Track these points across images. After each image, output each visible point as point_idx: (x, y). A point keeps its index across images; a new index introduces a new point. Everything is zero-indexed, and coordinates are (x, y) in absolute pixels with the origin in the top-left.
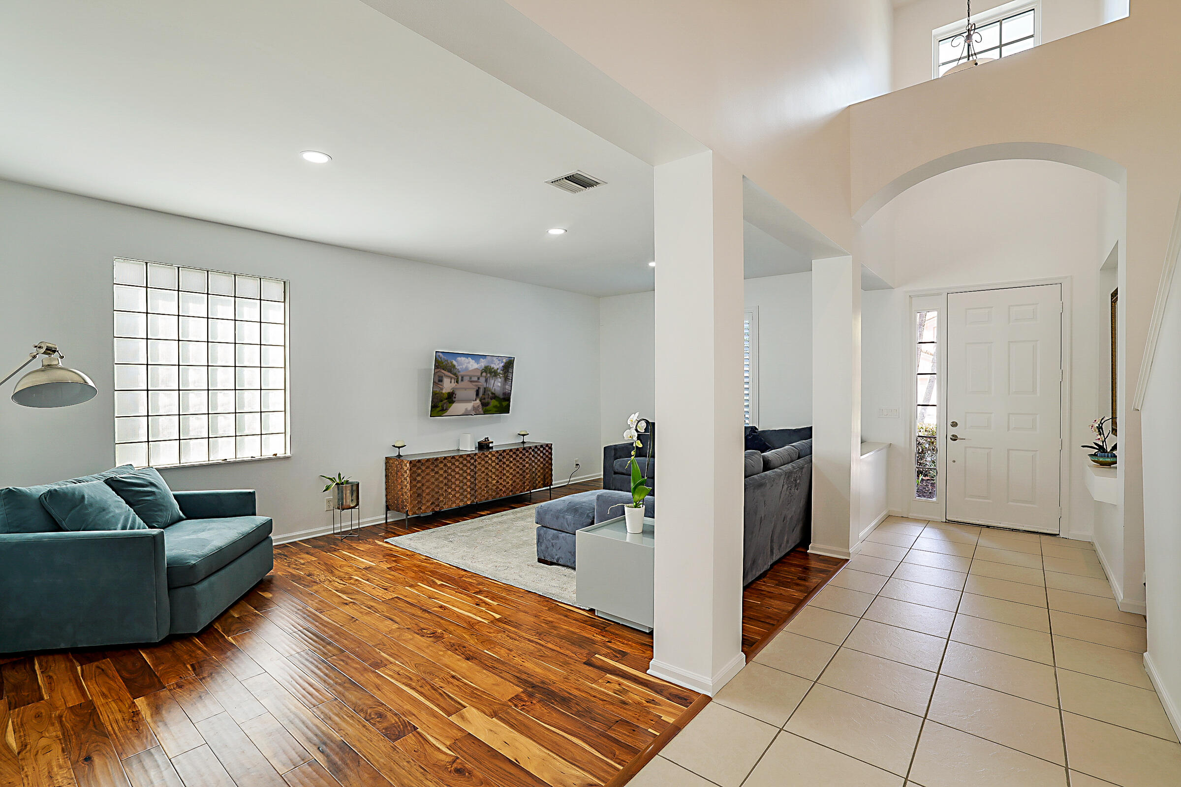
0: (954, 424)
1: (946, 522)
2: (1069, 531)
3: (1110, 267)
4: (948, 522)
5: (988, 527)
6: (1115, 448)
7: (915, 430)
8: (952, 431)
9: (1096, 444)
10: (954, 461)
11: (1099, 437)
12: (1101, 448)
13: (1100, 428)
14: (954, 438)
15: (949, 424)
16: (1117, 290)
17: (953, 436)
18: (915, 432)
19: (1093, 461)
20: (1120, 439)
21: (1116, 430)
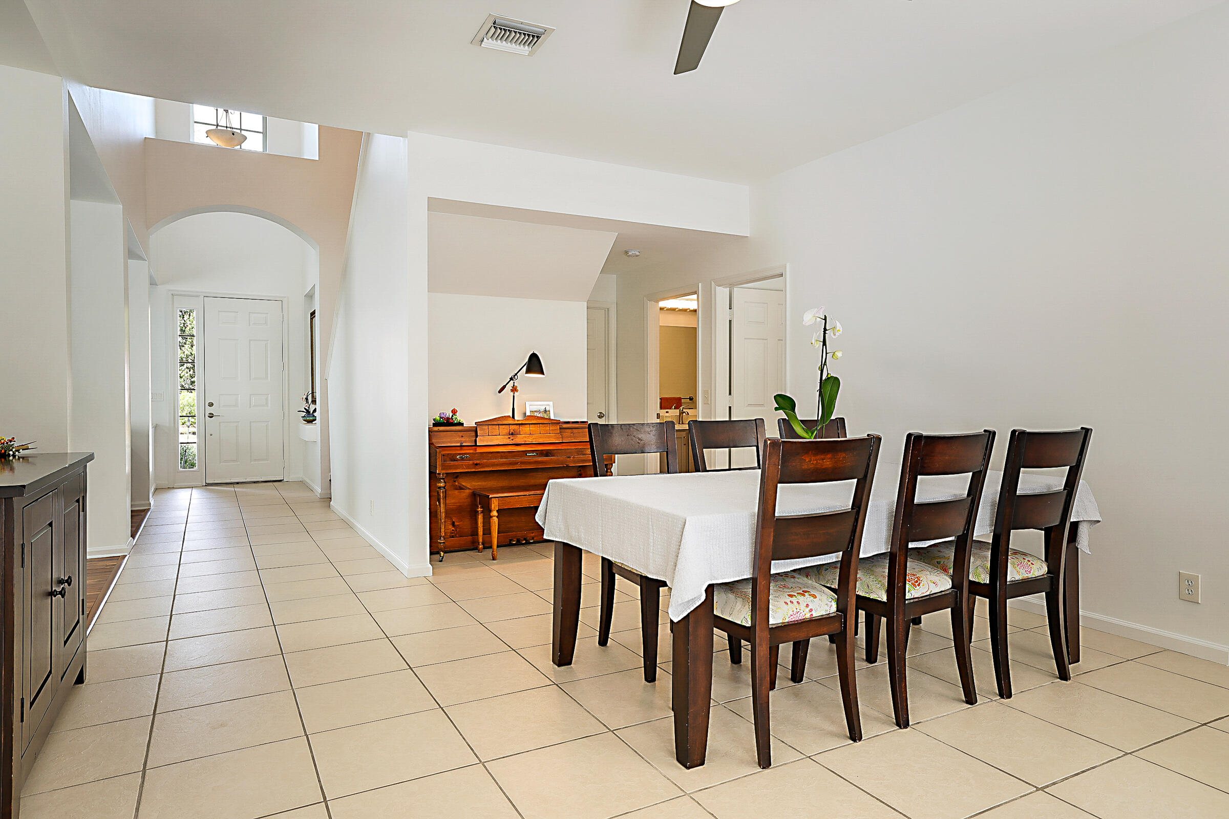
0: (211, 405)
1: (206, 485)
2: (289, 476)
3: (310, 296)
4: (208, 485)
5: (238, 483)
6: (315, 411)
7: (178, 410)
8: (209, 410)
9: (305, 409)
10: (211, 435)
11: (306, 405)
12: (308, 411)
13: (307, 399)
14: (211, 416)
15: (207, 404)
16: (315, 310)
17: (210, 414)
18: (178, 413)
19: (304, 420)
20: (318, 406)
21: (315, 401)
